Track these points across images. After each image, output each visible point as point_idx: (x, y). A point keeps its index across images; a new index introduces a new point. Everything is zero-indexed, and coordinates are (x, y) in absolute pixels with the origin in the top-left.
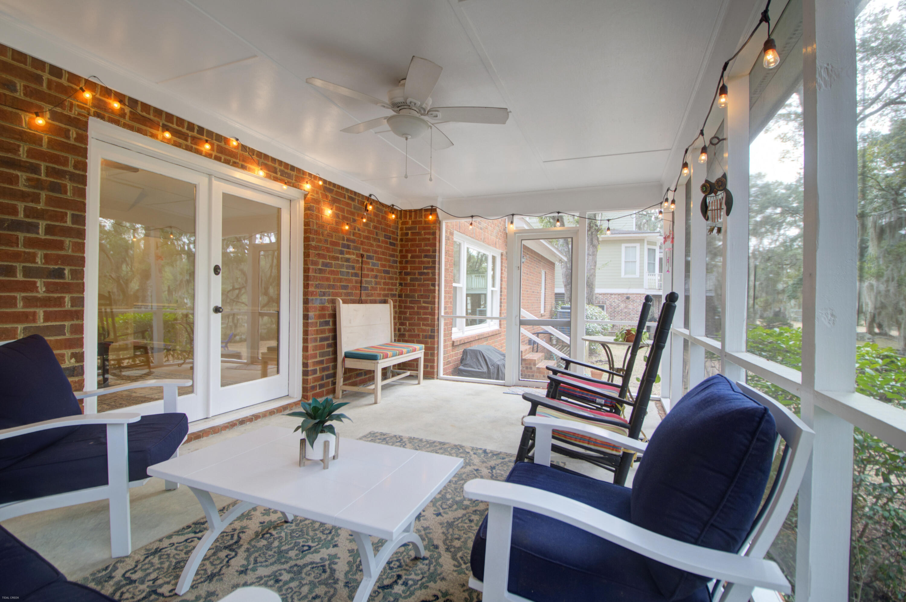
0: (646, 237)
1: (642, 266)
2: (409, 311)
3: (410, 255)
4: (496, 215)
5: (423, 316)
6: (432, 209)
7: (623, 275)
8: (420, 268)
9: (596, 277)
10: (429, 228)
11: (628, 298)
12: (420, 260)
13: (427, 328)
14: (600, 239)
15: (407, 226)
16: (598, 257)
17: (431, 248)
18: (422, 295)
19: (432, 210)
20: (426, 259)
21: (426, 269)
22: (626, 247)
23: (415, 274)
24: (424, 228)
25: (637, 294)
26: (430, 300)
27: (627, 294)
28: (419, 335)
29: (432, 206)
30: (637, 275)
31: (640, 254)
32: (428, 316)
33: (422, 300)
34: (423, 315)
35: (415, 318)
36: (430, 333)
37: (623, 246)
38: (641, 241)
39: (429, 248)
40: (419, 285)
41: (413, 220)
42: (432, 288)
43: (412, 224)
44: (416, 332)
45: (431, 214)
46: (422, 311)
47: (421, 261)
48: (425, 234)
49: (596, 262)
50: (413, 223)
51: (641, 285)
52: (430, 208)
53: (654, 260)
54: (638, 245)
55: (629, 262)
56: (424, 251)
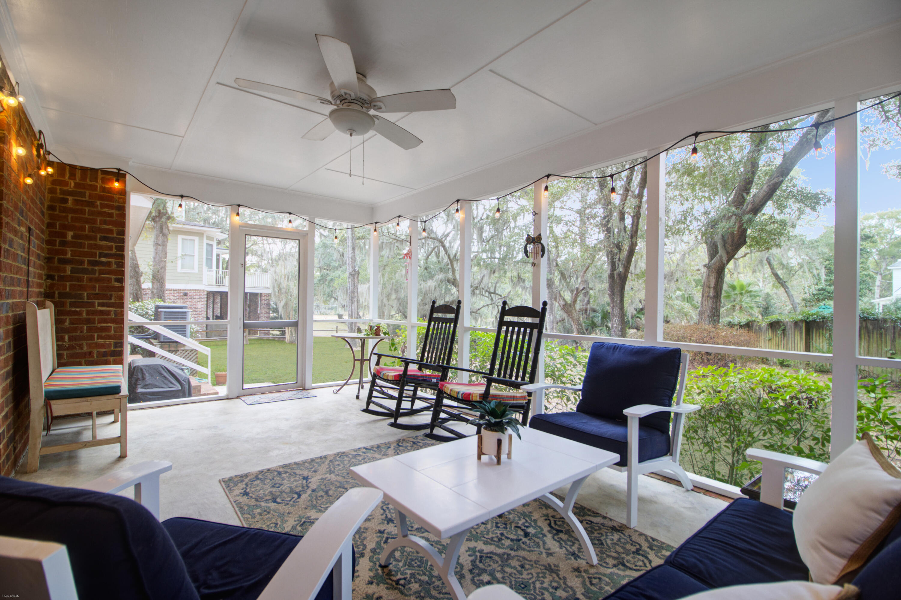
0: (205, 231)
1: (200, 261)
2: (68, 318)
3: (70, 234)
4: (218, 202)
5: (99, 325)
6: (118, 173)
7: (179, 269)
8: (93, 255)
9: (167, 271)
10: (111, 199)
11: (186, 294)
12: (93, 242)
13: (108, 341)
14: (171, 229)
15: (65, 188)
16: (168, 248)
17: (114, 229)
18: (97, 294)
19: (120, 175)
20: (104, 243)
21: (104, 257)
22: (183, 239)
23: (82, 263)
24: (101, 198)
25: (196, 290)
26: (113, 301)
27: (184, 290)
28: (90, 354)
29: (119, 170)
30: (196, 270)
31: (199, 249)
32: (109, 325)
33: (96, 302)
34: (99, 323)
35: (82, 328)
36: (112, 349)
37: (180, 237)
38: (200, 234)
39: (110, 227)
40: (90, 280)
41: (78, 180)
42: (117, 284)
43: (75, 187)
44: (85, 349)
45: (117, 180)
46: (97, 318)
47: (96, 245)
48: (102, 206)
49: (166, 254)
50: (77, 185)
51: (200, 281)
52: (116, 171)
53: (212, 256)
54: (196, 239)
55: (186, 255)
56: (100, 230)
